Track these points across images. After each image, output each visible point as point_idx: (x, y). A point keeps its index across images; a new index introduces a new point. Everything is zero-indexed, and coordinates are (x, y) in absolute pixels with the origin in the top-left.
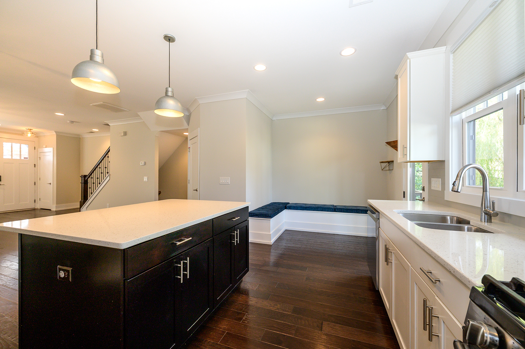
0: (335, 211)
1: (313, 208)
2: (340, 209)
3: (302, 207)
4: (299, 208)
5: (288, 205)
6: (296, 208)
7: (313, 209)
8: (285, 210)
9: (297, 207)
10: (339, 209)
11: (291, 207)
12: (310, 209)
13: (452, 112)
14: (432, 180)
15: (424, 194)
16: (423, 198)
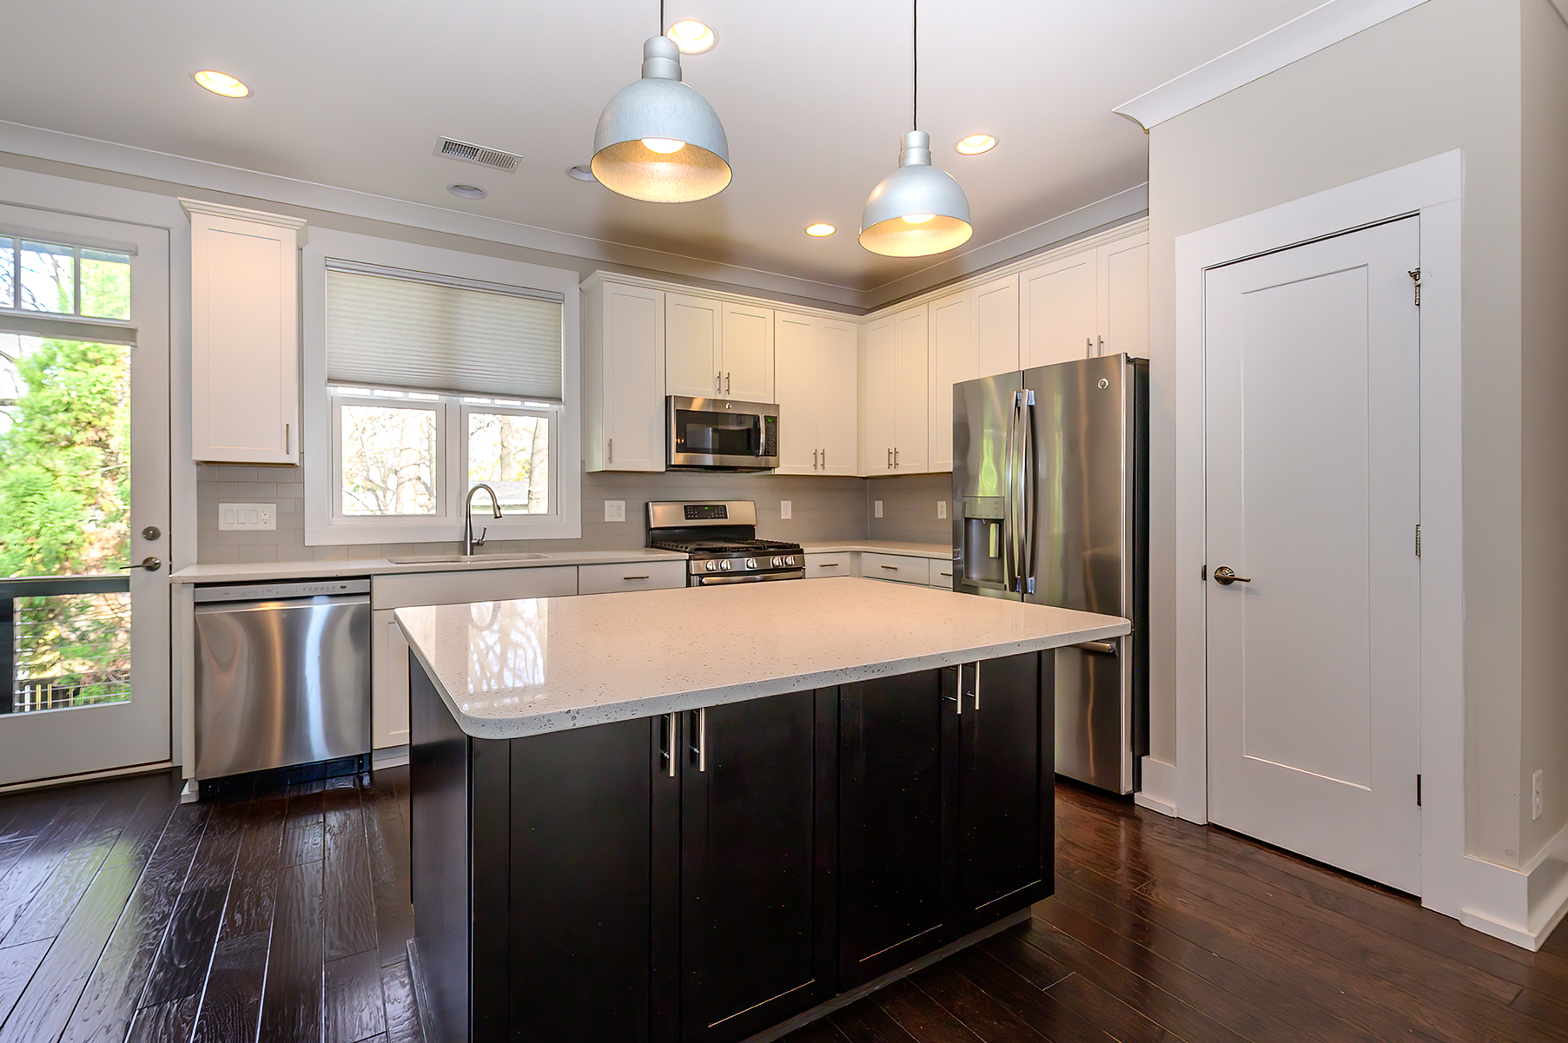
13: (332, 380)
14: (223, 507)
15: (157, 550)
16: (146, 561)
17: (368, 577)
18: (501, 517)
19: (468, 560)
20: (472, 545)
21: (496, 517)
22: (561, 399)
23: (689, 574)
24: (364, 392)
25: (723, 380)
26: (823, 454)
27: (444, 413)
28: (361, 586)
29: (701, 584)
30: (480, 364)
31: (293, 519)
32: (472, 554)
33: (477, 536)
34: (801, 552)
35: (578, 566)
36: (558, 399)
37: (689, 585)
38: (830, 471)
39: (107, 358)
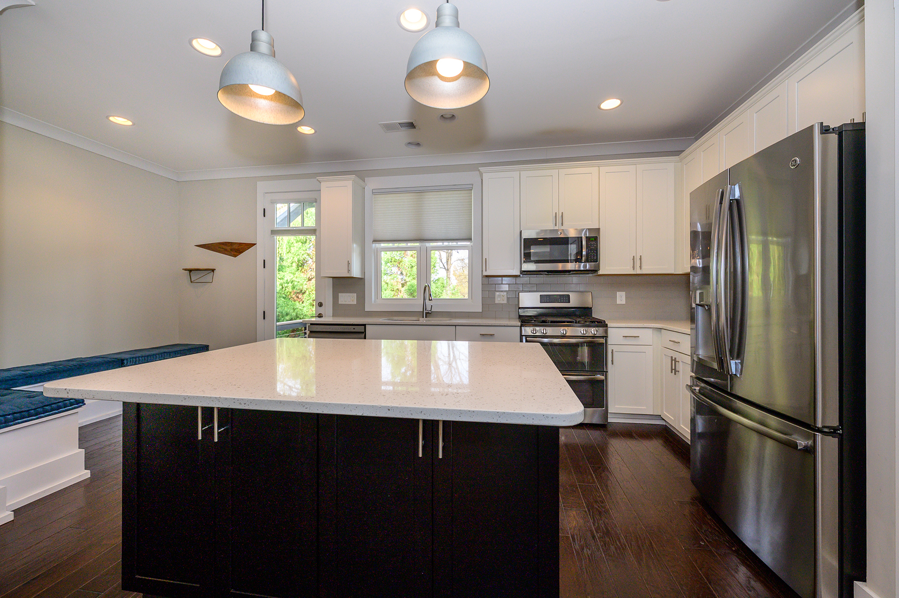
0: (123, 365)
2: (133, 358)
13: (375, 241)
14: (340, 294)
15: (321, 310)
16: (319, 314)
17: (365, 325)
18: (432, 300)
19: (423, 320)
20: (426, 313)
21: (430, 300)
22: (471, 239)
23: (521, 336)
24: (390, 245)
25: (559, 218)
26: (640, 259)
27: (419, 251)
28: (361, 329)
29: (527, 341)
30: (433, 227)
31: (361, 299)
32: (426, 317)
33: (429, 308)
34: (606, 326)
35: (456, 326)
36: (470, 239)
37: (521, 341)
38: (645, 271)
39: (308, 241)
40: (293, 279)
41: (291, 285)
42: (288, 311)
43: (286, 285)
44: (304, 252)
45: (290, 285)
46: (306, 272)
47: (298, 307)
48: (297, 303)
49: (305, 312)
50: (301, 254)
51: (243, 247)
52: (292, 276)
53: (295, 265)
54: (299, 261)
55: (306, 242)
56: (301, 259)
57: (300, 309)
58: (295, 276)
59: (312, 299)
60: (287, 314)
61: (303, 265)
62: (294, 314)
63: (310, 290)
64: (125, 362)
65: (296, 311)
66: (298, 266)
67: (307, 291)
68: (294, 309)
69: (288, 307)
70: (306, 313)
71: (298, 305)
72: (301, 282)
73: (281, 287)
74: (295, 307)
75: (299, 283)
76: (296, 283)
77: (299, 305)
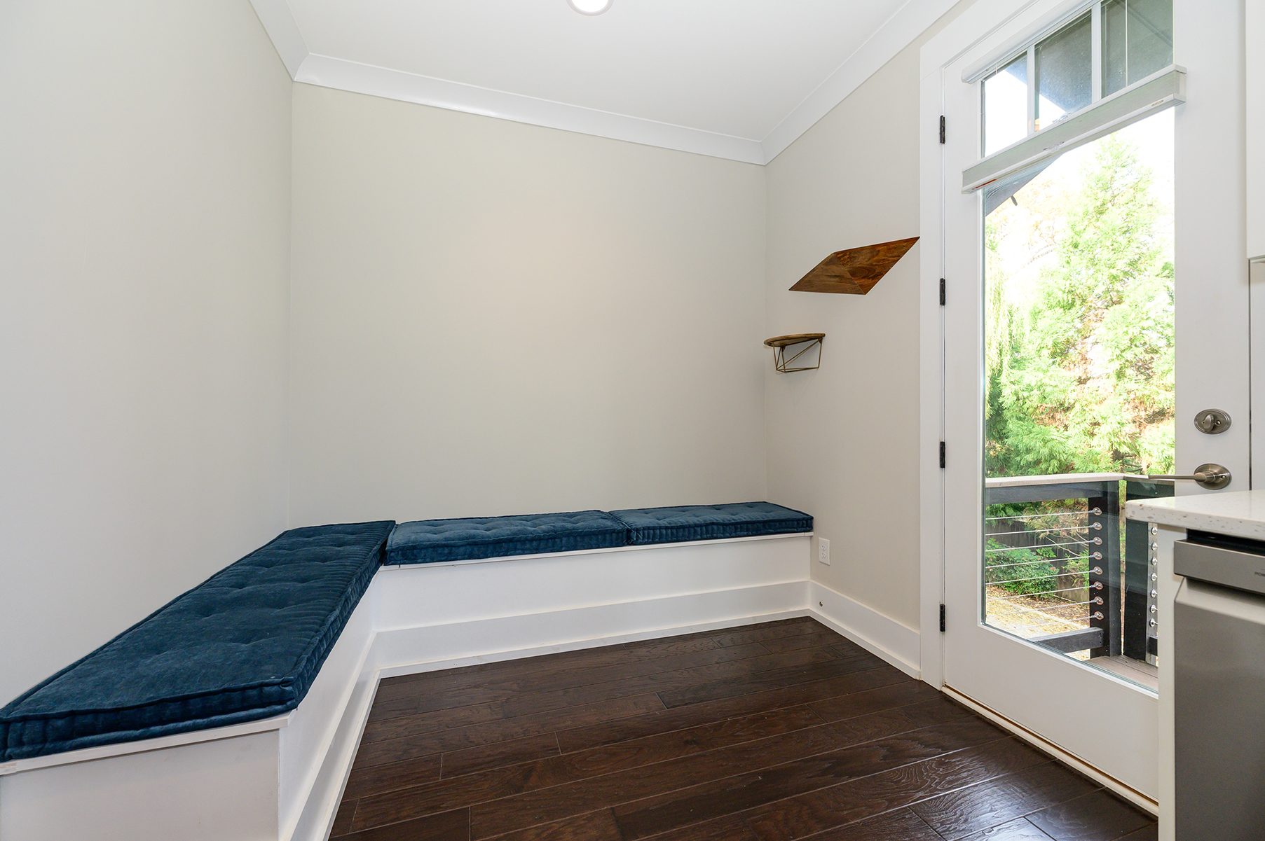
0: (629, 542)
1: (532, 540)
2: (649, 528)
3: (475, 544)
4: (462, 549)
5: (395, 539)
6: (446, 551)
7: (535, 543)
8: (382, 568)
9: (447, 546)
10: (644, 529)
11: (414, 548)
12: (519, 546)
39: (1078, 302)
40: (1043, 381)
41: (1039, 393)
42: (1032, 444)
43: (1026, 394)
44: (1070, 326)
45: (1036, 392)
46: (1072, 366)
47: (1053, 437)
48: (1052, 429)
49: (1072, 447)
50: (1062, 330)
51: (881, 257)
52: (1040, 375)
53: (1046, 353)
54: (1055, 345)
55: (1073, 304)
56: (1062, 339)
57: (1060, 443)
58: (1049, 374)
59: (1088, 422)
60: (1028, 451)
61: (1064, 353)
62: (1045, 451)
63: (1084, 403)
64: (634, 535)
65: (1049, 445)
66: (1054, 355)
67: (1078, 406)
68: (1045, 442)
69: (1032, 436)
70: (1074, 450)
71: (1053, 432)
72: (1061, 387)
73: (1015, 398)
74: (1048, 438)
75: (1056, 389)
76: (1048, 389)
77: (1056, 433)
